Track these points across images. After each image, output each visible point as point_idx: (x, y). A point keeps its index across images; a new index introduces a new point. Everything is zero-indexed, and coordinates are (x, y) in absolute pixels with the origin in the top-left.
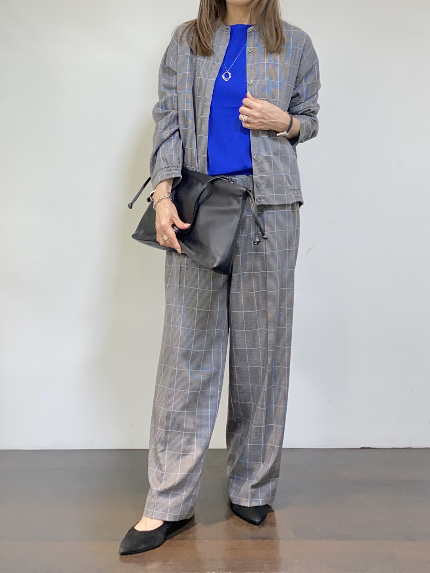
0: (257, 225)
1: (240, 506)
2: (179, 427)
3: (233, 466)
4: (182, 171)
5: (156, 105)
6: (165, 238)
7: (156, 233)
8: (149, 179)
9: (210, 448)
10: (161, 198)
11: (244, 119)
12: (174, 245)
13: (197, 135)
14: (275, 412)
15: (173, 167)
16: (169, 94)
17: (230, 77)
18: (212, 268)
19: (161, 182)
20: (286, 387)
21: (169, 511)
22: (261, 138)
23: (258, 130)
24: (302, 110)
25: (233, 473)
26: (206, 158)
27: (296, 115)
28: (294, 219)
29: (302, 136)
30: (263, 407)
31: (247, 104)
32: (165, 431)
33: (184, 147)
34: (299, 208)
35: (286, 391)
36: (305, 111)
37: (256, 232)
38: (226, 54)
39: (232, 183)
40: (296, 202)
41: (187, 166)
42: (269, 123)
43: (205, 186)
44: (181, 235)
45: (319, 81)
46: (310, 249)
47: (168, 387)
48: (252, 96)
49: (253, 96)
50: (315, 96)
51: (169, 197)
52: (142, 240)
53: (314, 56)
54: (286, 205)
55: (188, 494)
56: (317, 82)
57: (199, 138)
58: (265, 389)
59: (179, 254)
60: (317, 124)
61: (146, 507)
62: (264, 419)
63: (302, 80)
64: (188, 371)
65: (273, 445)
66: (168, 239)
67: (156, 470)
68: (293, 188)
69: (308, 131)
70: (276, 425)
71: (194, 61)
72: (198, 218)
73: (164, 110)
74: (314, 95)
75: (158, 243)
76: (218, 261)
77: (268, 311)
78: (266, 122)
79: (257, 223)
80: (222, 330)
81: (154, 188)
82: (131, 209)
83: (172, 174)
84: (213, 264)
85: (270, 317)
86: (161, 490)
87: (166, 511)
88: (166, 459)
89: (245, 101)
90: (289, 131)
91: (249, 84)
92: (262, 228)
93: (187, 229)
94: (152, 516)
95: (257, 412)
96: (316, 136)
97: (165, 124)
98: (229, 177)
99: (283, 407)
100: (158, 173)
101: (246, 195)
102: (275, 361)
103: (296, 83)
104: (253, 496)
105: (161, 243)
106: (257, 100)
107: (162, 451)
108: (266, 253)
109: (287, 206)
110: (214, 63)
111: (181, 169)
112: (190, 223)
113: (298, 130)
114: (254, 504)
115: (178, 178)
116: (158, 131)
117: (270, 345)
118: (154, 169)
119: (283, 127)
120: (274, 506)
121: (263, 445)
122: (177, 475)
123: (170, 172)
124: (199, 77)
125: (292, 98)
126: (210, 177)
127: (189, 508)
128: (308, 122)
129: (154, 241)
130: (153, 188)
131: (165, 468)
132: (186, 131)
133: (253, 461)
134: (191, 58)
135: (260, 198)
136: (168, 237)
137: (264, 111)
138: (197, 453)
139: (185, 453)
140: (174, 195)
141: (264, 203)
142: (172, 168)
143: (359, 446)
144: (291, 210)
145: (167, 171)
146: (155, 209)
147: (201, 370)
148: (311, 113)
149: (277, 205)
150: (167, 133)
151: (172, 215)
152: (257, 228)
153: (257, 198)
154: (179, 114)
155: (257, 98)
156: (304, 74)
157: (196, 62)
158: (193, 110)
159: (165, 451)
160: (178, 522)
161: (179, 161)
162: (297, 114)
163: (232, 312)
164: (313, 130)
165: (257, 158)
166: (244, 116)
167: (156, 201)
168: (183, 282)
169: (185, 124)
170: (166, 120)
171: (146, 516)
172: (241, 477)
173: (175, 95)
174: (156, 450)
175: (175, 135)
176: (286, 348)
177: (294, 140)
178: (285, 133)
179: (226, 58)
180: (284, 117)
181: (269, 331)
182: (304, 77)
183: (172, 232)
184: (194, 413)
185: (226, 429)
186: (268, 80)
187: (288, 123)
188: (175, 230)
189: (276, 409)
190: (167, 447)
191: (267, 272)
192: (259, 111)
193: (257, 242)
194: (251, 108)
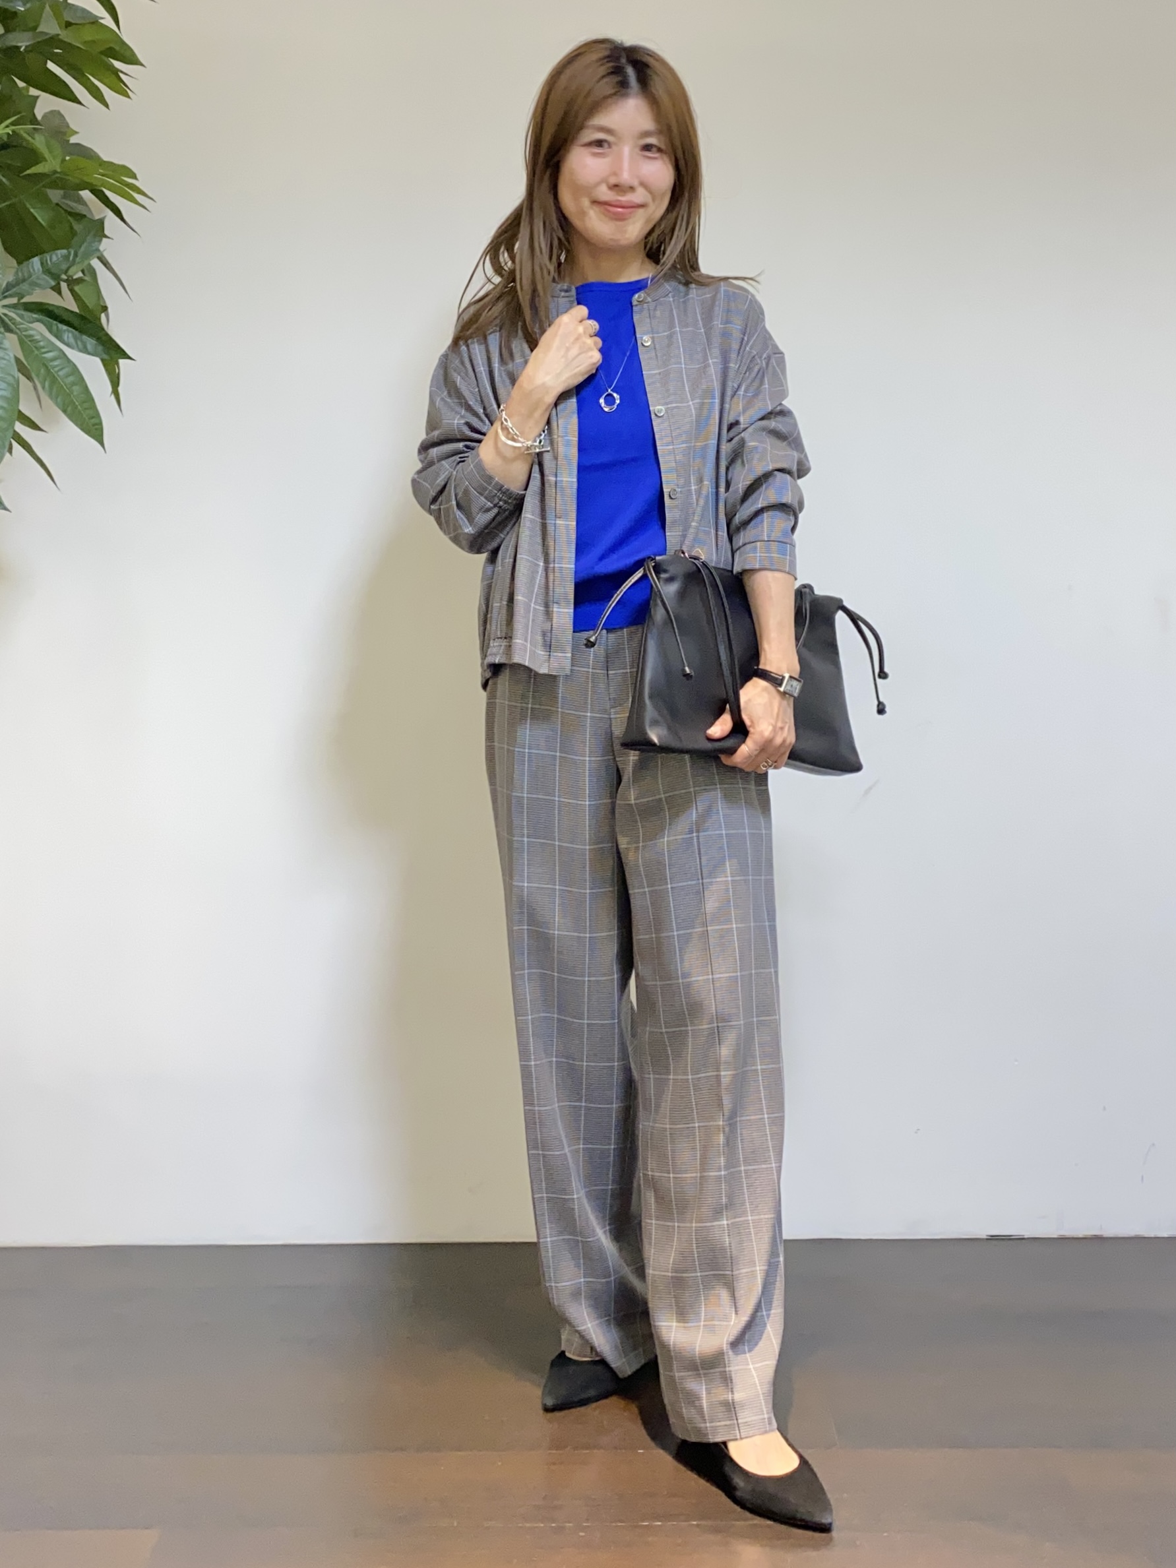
17: (618, 402)
91: (657, 414)
143: (981, 1233)
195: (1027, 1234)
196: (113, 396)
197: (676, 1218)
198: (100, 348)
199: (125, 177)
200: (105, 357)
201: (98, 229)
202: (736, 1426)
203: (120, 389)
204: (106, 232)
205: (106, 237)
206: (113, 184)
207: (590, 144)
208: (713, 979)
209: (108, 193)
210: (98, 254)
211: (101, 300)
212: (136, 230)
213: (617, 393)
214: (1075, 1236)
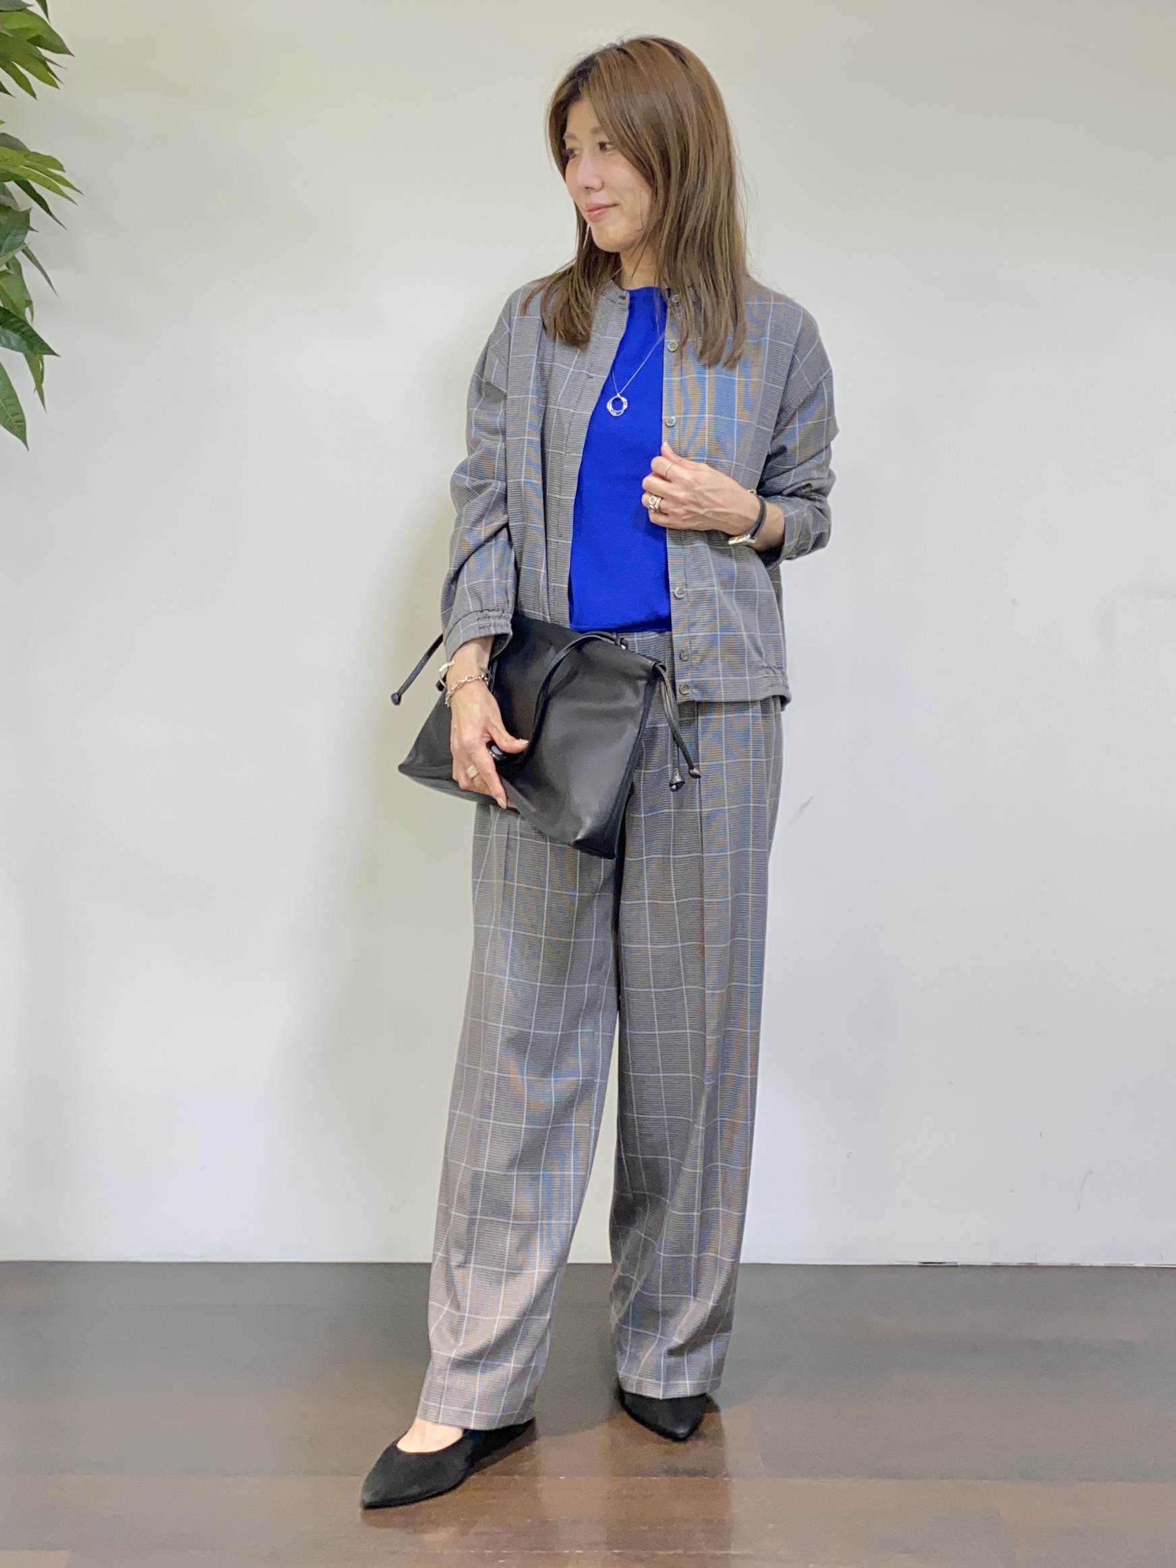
0: (678, 746)
1: (641, 1397)
2: (501, 1209)
3: (626, 1305)
4: (512, 622)
5: (458, 468)
6: (472, 771)
7: (451, 762)
8: (440, 640)
9: (570, 1261)
10: (463, 681)
11: (654, 505)
12: (491, 789)
13: (548, 539)
14: (725, 1181)
15: (494, 610)
16: (487, 442)
17: (625, 406)
18: (572, 841)
19: (465, 644)
20: (749, 1122)
21: (475, 1405)
22: (694, 551)
23: (685, 531)
24: (791, 486)
25: (624, 1320)
26: (567, 592)
27: (779, 497)
28: (768, 736)
29: (789, 547)
30: (695, 1167)
31: (661, 471)
32: (468, 1217)
33: (519, 566)
34: (782, 709)
35: (749, 1131)
36: (799, 489)
37: (674, 760)
38: (618, 353)
39: (624, 647)
40: (774, 697)
41: (526, 610)
42: (709, 515)
43: (562, 654)
44: (508, 766)
45: (834, 418)
46: (807, 804)
47: (477, 1116)
48: (674, 450)
49: (675, 453)
50: (824, 453)
51: (483, 679)
52: (419, 776)
53: (823, 362)
54: (748, 702)
55: (522, 1366)
56: (828, 422)
57: (552, 547)
58: (700, 1127)
59: (502, 809)
60: (826, 518)
61: (424, 1397)
62: (697, 1196)
63: (794, 414)
64: (523, 1079)
65: (719, 1257)
66: (479, 774)
67: (446, 1309)
68: (765, 665)
69: (805, 533)
70: (726, 1210)
71: (547, 368)
72: (545, 728)
73: (475, 479)
74: (822, 450)
75: (456, 783)
76: (588, 824)
77: (706, 946)
78: (702, 512)
79: (677, 741)
80: (601, 987)
81: (449, 659)
82: (397, 706)
83: (490, 626)
84: (576, 834)
85: (711, 961)
86: (457, 1357)
87: (470, 1406)
88: (470, 1282)
89: (656, 462)
90: (757, 534)
91: (668, 424)
92: (691, 753)
93: (520, 751)
94: (438, 1416)
95: (684, 1181)
96: (824, 546)
97: (475, 513)
98: (617, 635)
99: (741, 1168)
100: (459, 623)
101: (655, 675)
102: (723, 1061)
103: (777, 423)
104: (672, 1373)
105: (463, 783)
106: (684, 460)
107: (462, 1265)
108: (701, 812)
109: (750, 703)
110: (591, 374)
111: (511, 616)
112: (528, 739)
113: (780, 531)
114: (674, 1393)
115: (504, 636)
116: (461, 527)
117: (711, 1024)
118: (450, 614)
119: (742, 526)
120: (718, 1397)
121: (696, 1257)
122: (496, 1320)
123: (484, 622)
124: (557, 407)
125: (769, 458)
126: (574, 634)
127: (524, 1398)
128: (802, 514)
129: (447, 780)
130: (447, 656)
131: (467, 1304)
132: (524, 530)
133: (672, 1292)
134: (539, 362)
135: (686, 686)
136: (477, 770)
137: (698, 488)
138: (541, 1270)
139: (515, 1271)
140: (494, 675)
141: (697, 698)
142: (491, 614)
144: (760, 715)
145: (478, 620)
146: (450, 704)
147: (552, 1079)
148: (814, 494)
149: (727, 703)
150: (480, 531)
151: (487, 719)
152: (676, 751)
153: (682, 687)
154: (508, 489)
155: (685, 455)
156: (798, 404)
157: (551, 371)
158: (540, 483)
159: (467, 1265)
160: (497, 1431)
161: (507, 596)
162: (780, 493)
163: (624, 947)
164: (818, 532)
165: (681, 594)
166: (653, 499)
167: (451, 687)
168: (513, 876)
169: (522, 512)
170: (479, 503)
171: (424, 1418)
172: (645, 1329)
173: (500, 446)
174: (447, 1261)
175: (498, 538)
176: (749, 1031)
177: (771, 554)
178: (746, 538)
179: (617, 365)
180: (744, 503)
181: (707, 992)
182: (796, 410)
183: (486, 759)
184: (536, 1178)
185: (611, 1216)
186: (711, 416)
187: (754, 517)
188: (494, 755)
189: (725, 1173)
190: (473, 1257)
191: (704, 855)
192: (688, 487)
193: (676, 784)
194: (669, 481)
195: (960, 1261)
196: (36, 393)
198: (24, 344)
199: (51, 168)
200: (28, 351)
201: (23, 221)
204: (31, 225)
206: (39, 175)
209: (34, 185)
210: (23, 247)
213: (626, 398)
214: (1009, 1265)
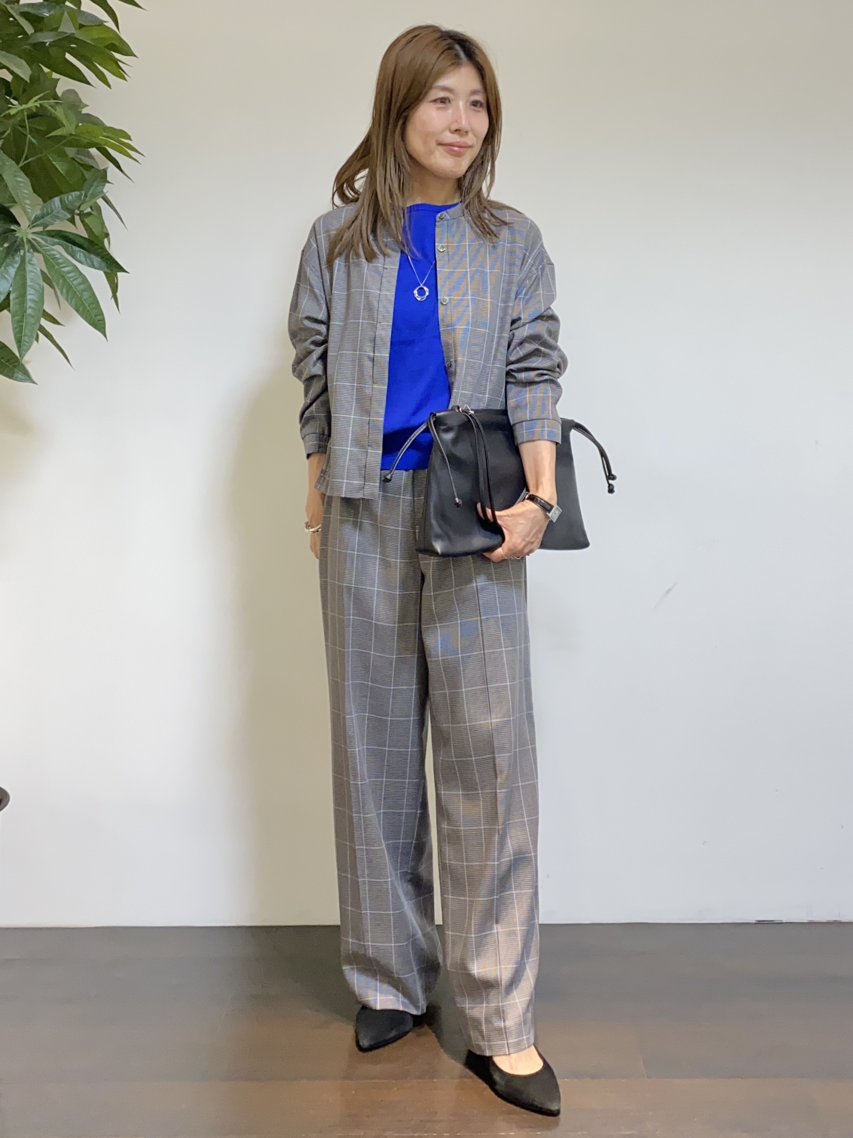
17: (427, 294)
91: (442, 303)
108: (477, 586)
110: (385, 266)
143: (753, 919)
196: (113, 299)
197: (467, 894)
198: (104, 264)
199: (123, 138)
200: (107, 270)
201: (103, 177)
202: (506, 1045)
203: (118, 294)
204: (109, 179)
205: (109, 182)
206: (113, 143)
207: (435, 101)
208: (491, 723)
209: (110, 151)
210: (102, 195)
211: (105, 229)
212: (130, 177)
213: (427, 287)
214: (821, 921)
